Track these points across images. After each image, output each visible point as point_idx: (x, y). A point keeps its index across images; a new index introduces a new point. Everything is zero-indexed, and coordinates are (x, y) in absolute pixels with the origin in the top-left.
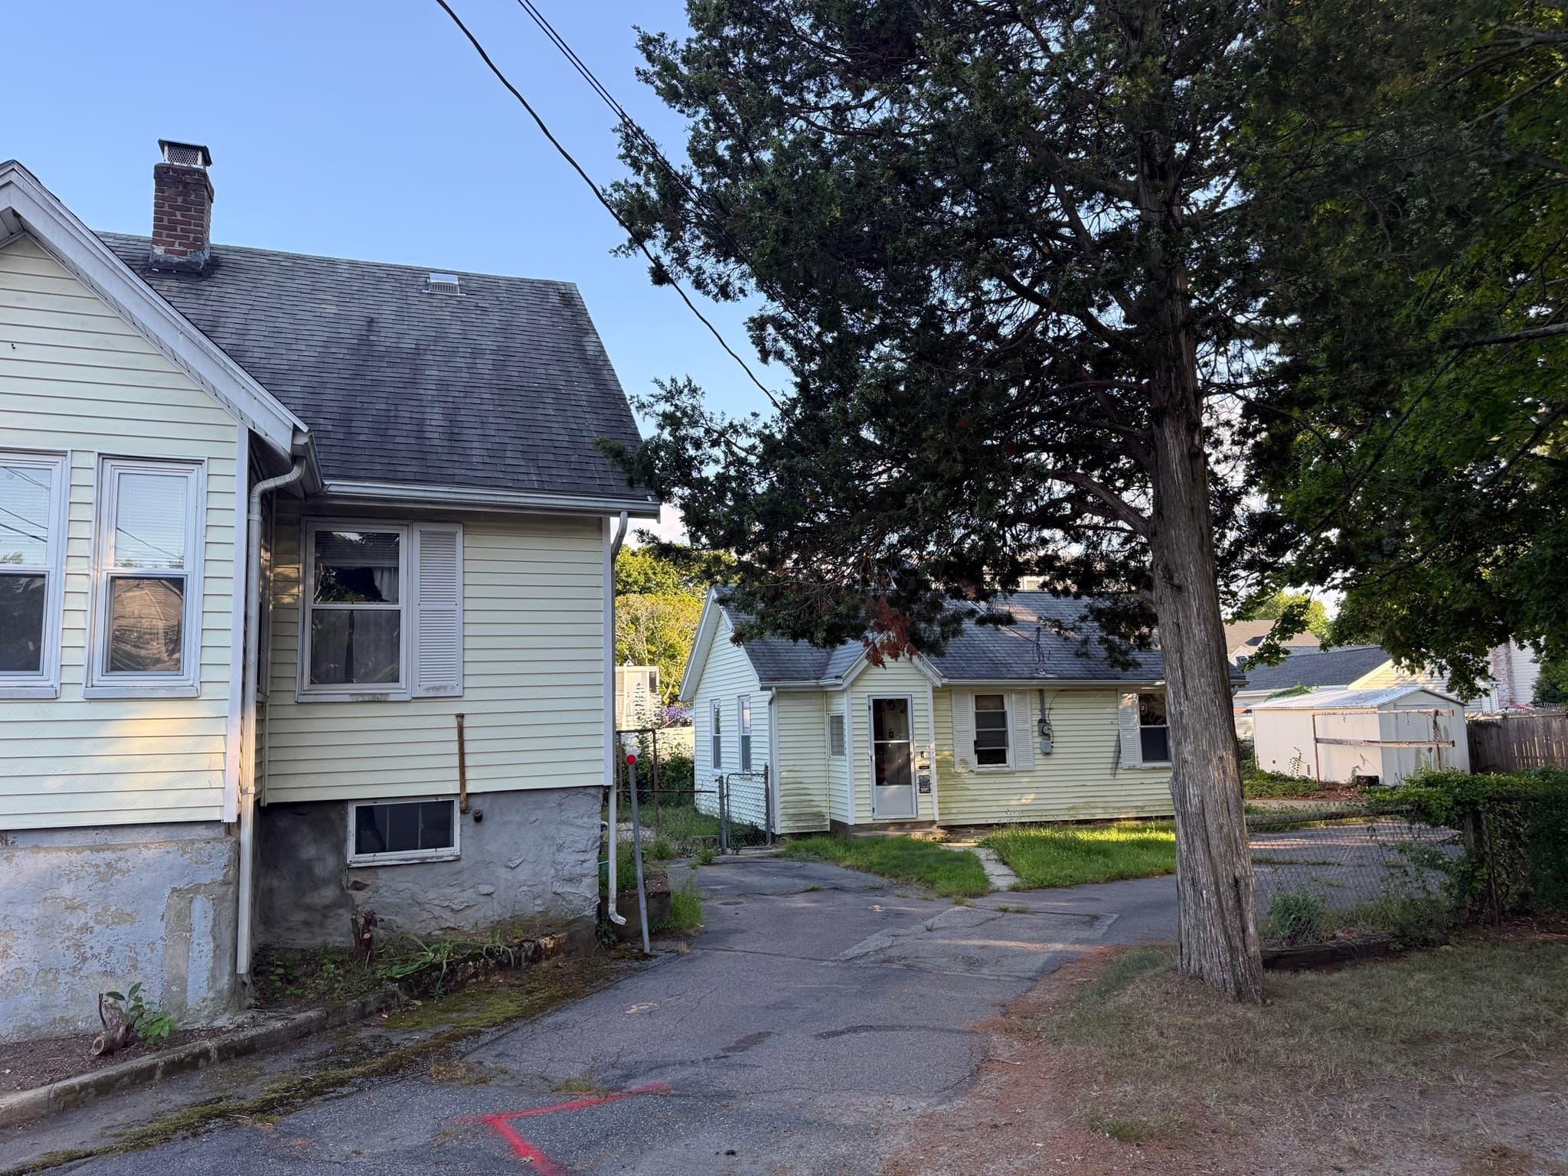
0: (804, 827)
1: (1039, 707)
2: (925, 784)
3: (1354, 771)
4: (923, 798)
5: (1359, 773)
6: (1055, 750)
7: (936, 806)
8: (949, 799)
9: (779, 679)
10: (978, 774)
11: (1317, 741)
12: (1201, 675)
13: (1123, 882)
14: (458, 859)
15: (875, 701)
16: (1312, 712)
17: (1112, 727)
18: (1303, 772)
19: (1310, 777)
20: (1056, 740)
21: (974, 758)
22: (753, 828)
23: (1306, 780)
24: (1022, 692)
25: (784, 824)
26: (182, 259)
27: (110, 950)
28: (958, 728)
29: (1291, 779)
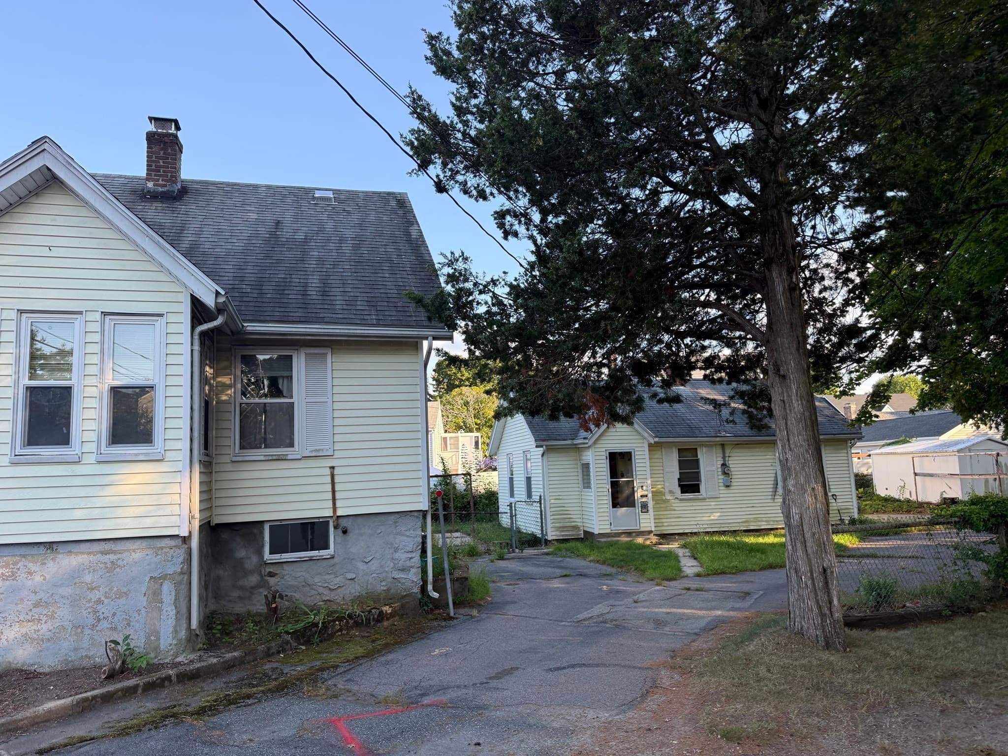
0: (567, 535)
1: (721, 455)
2: (645, 507)
3: (942, 494)
4: (643, 516)
5: (945, 496)
6: (733, 484)
7: (652, 521)
8: (662, 517)
9: (547, 440)
10: (681, 500)
11: (916, 474)
12: (799, 434)
13: (771, 570)
14: (332, 557)
15: (610, 454)
16: (912, 455)
17: (772, 468)
18: (907, 496)
19: (911, 499)
20: (734, 477)
21: (678, 490)
22: (533, 536)
23: (908, 501)
24: (709, 445)
25: (554, 533)
26: (164, 189)
27: (114, 614)
28: (667, 470)
29: (899, 501)
